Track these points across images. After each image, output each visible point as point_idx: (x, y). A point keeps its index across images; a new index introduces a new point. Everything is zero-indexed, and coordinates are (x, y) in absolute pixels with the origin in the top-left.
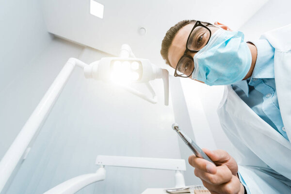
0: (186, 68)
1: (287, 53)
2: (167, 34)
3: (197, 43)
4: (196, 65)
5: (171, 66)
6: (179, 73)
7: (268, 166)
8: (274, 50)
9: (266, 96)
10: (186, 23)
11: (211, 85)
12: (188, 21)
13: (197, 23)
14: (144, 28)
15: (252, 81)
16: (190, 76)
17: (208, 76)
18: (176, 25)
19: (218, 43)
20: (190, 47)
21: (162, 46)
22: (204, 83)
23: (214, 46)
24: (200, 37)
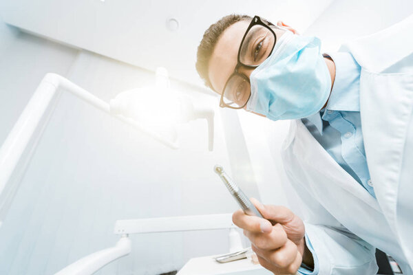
0: (238, 94)
1: (378, 75)
2: (204, 36)
3: (254, 52)
4: (254, 89)
5: (213, 89)
6: (226, 101)
7: (342, 225)
8: (359, 68)
9: (345, 135)
10: (234, 19)
11: (275, 119)
12: (238, 17)
13: (254, 19)
14: (174, 20)
15: (327, 114)
16: (244, 106)
17: (272, 106)
18: (219, 22)
19: (287, 55)
20: (243, 59)
21: (198, 56)
22: (265, 116)
23: (281, 58)
24: (259, 44)
